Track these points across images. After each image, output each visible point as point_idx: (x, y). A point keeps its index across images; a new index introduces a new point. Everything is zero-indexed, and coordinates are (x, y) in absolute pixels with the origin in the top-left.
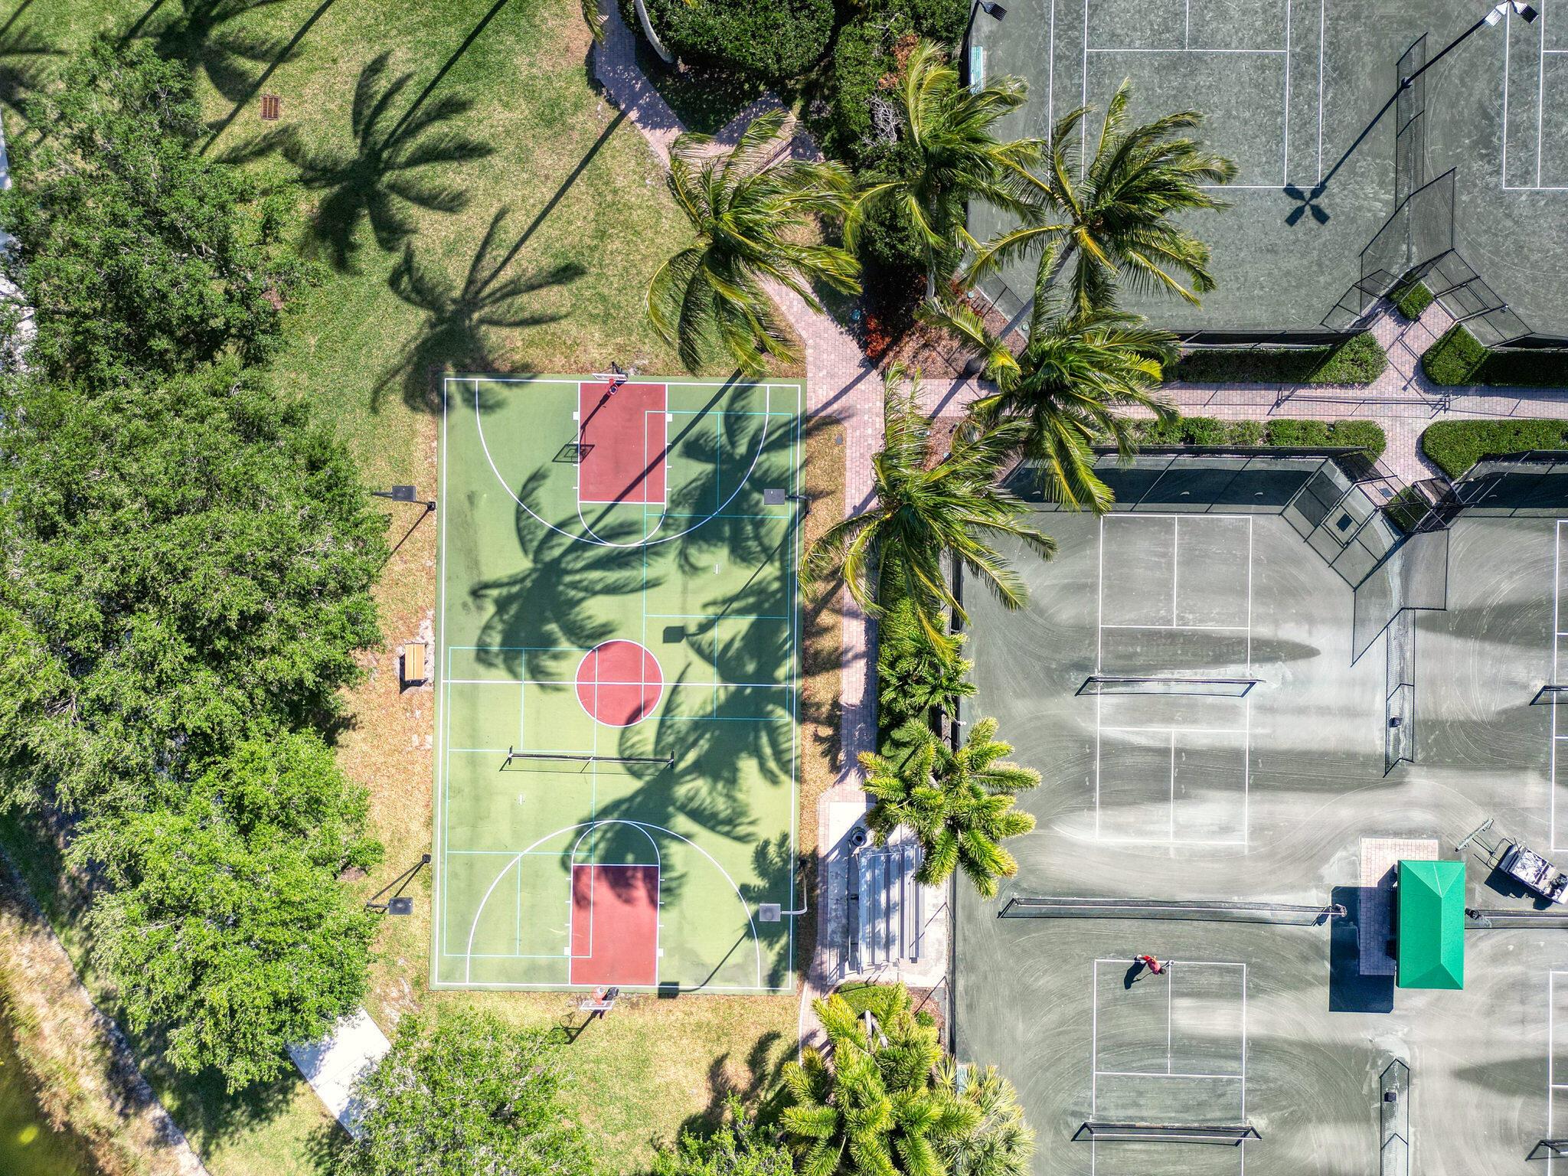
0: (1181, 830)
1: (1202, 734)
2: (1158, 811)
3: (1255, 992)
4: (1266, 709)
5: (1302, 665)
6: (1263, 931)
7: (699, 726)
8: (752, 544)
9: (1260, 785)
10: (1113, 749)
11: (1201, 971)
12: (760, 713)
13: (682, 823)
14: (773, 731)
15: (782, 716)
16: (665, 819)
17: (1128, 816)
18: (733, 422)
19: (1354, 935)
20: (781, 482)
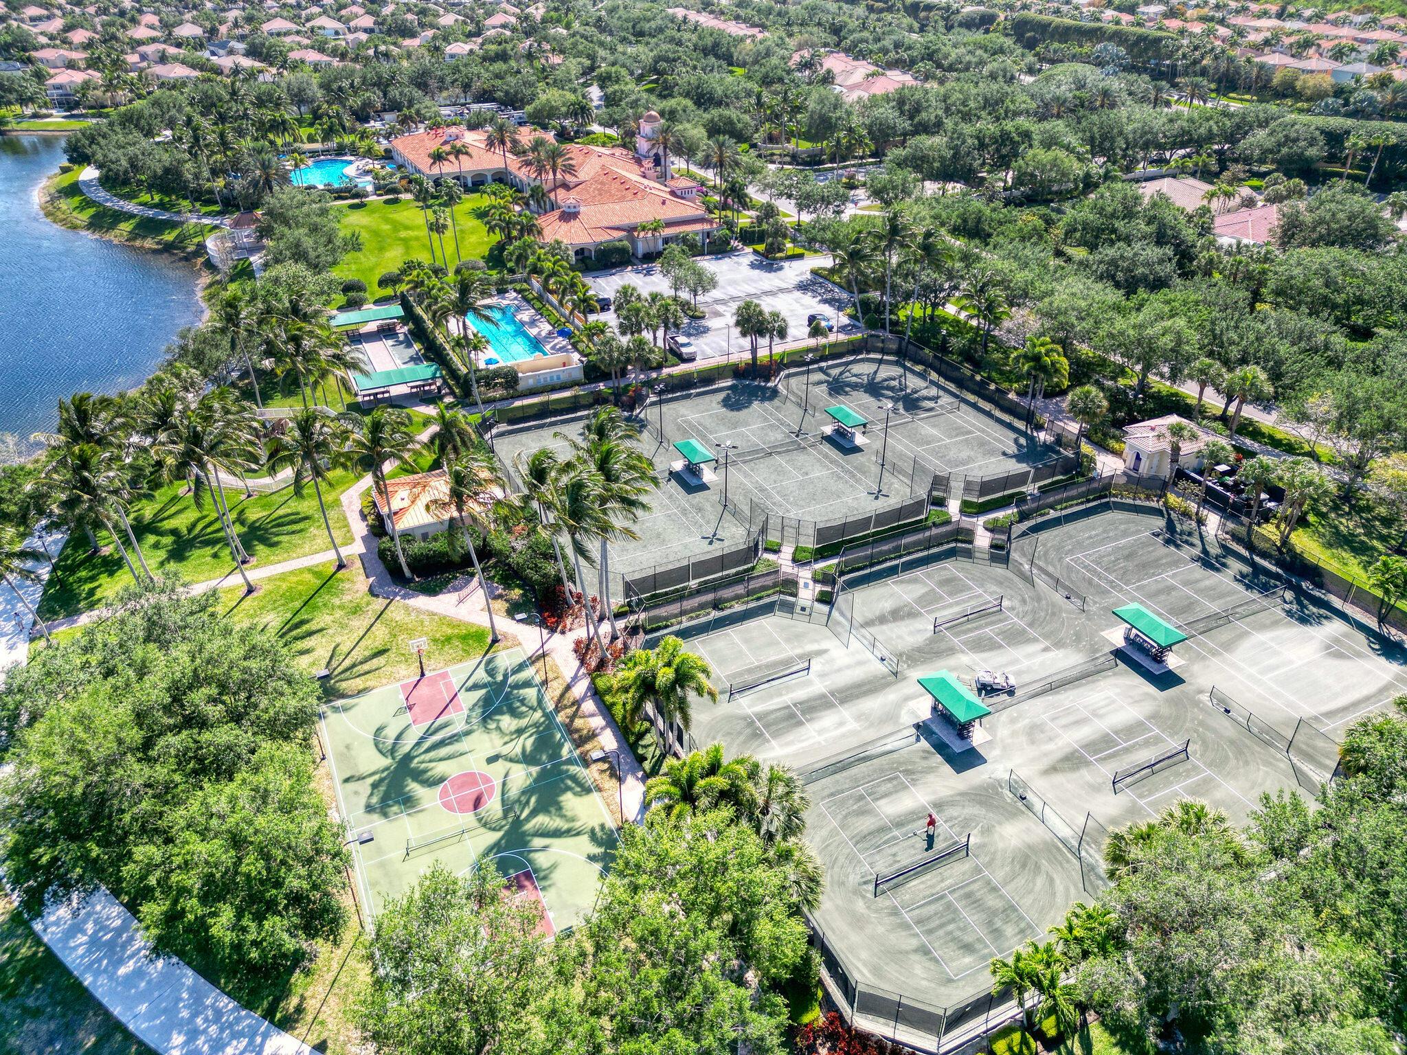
0: (820, 732)
1: (801, 694)
2: (802, 730)
3: (914, 782)
4: (822, 675)
5: (826, 656)
6: (895, 755)
7: (527, 792)
8: (524, 709)
9: (843, 701)
10: (761, 716)
11: (879, 785)
12: (561, 772)
13: (537, 842)
14: (574, 778)
15: (574, 769)
16: (525, 844)
17: (790, 737)
18: (491, 672)
19: (939, 738)
20: (527, 684)
